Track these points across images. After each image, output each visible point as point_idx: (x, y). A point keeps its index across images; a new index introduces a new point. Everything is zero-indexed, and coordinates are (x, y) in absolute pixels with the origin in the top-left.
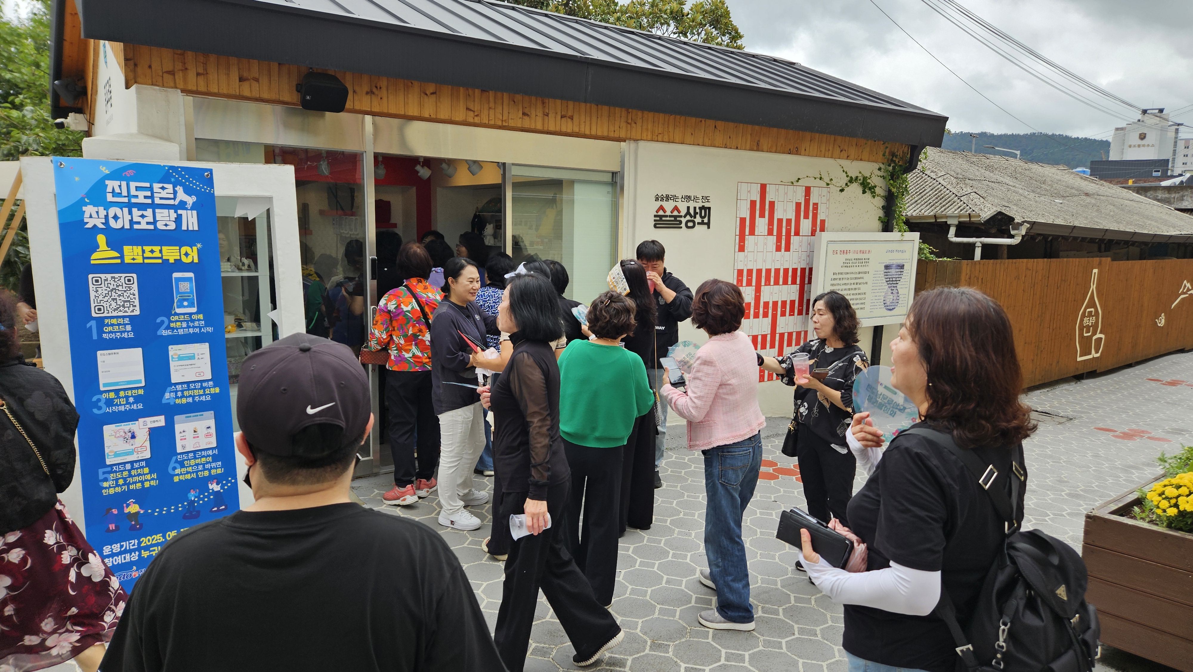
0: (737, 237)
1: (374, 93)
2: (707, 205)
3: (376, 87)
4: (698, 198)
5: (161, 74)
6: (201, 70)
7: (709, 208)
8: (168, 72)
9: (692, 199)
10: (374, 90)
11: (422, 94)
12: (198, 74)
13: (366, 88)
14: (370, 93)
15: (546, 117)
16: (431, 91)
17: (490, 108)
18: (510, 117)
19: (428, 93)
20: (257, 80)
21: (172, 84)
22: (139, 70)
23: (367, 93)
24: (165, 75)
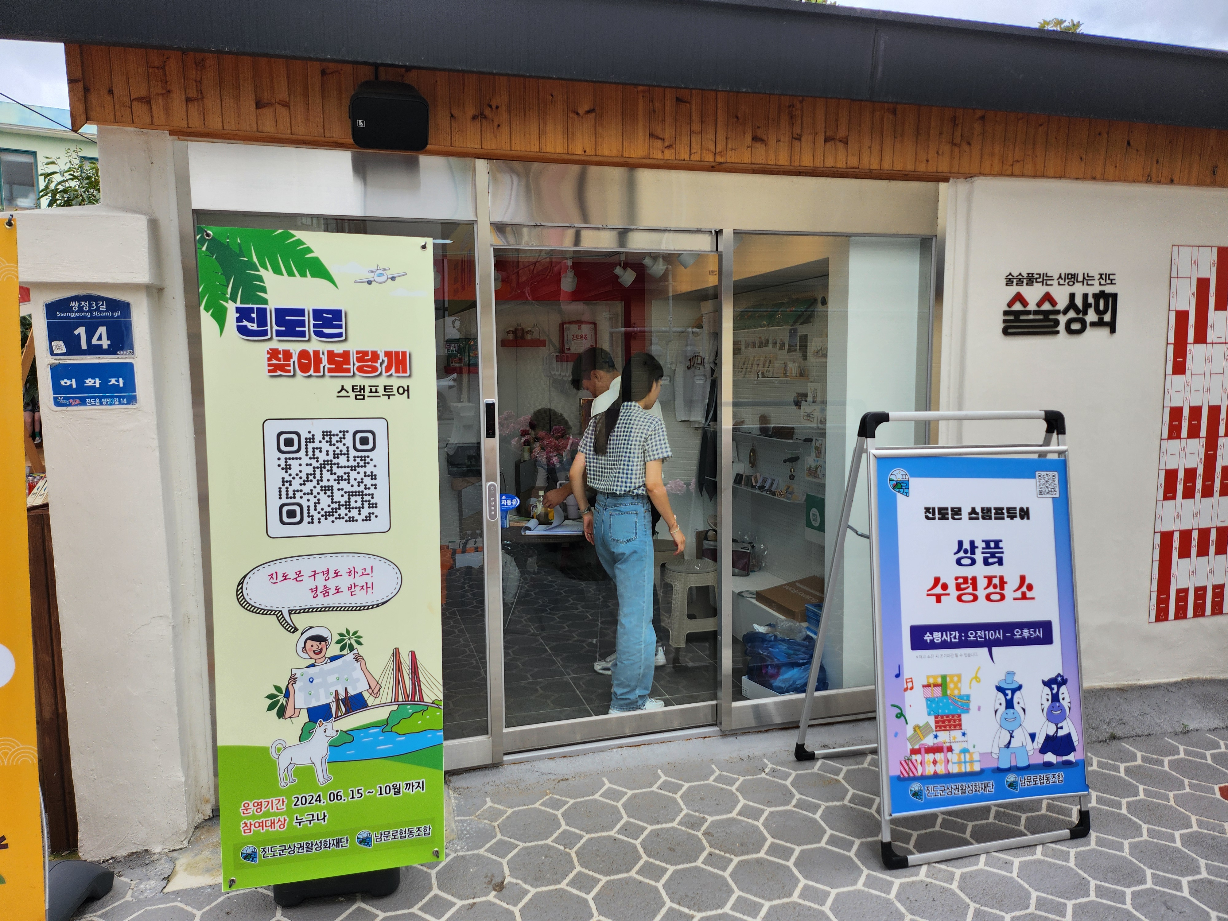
0: (1171, 348)
1: (485, 117)
2: (1109, 289)
3: (490, 106)
4: (1092, 278)
5: (128, 103)
6: (193, 94)
7: (1115, 296)
8: (140, 99)
9: (1080, 278)
10: (487, 112)
11: (572, 115)
12: (188, 100)
13: (471, 111)
14: (480, 116)
15: (797, 143)
16: (586, 108)
17: (692, 132)
18: (729, 146)
19: (581, 112)
20: (286, 105)
21: (148, 120)
22: (93, 98)
23: (474, 118)
24: (135, 104)
